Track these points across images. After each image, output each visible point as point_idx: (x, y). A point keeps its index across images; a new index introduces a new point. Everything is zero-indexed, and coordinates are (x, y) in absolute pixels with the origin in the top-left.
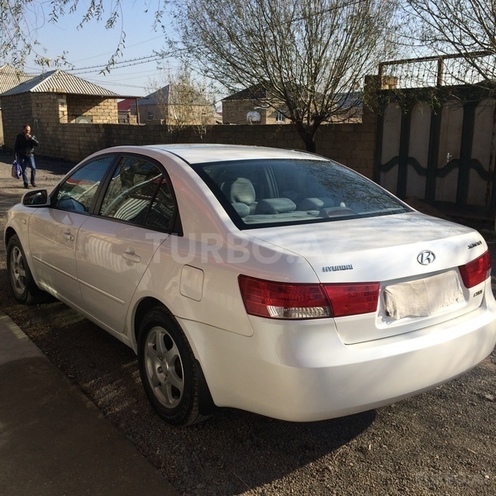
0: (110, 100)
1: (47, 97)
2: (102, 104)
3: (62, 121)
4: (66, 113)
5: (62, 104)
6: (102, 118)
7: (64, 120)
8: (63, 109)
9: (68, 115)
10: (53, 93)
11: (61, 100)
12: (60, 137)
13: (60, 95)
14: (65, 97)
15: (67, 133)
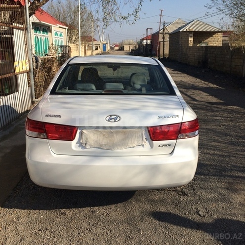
0: (219, 33)
1: (185, 33)
2: (214, 36)
3: (190, 45)
4: (192, 41)
5: (191, 37)
6: (213, 43)
7: (191, 44)
8: (191, 39)
9: (193, 42)
10: (188, 31)
11: (191, 35)
12: (188, 53)
13: (191, 32)
14: (193, 33)
15: (191, 51)
